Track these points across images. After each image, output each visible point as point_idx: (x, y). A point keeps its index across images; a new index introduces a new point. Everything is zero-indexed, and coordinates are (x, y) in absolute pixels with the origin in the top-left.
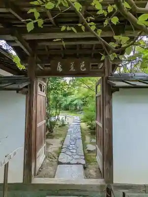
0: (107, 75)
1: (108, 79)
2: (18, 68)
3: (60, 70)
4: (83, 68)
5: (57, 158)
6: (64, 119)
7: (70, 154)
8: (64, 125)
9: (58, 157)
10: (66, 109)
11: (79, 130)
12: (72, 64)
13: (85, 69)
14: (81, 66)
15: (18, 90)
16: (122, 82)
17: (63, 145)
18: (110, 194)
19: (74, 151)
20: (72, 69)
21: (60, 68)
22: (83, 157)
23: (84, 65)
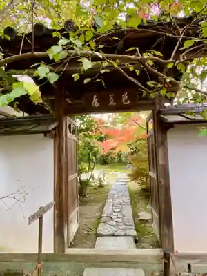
0: (158, 107)
1: (159, 112)
2: (32, 102)
3: (97, 105)
4: (126, 101)
5: (95, 230)
6: (102, 176)
7: (114, 223)
8: (101, 186)
9: (97, 229)
10: (105, 161)
11: (126, 193)
12: (112, 97)
13: (129, 102)
14: (124, 99)
15: (46, 133)
16: (180, 117)
17: (102, 213)
18: (169, 261)
19: (120, 220)
20: (112, 103)
21: (96, 103)
22: (134, 228)
23: (126, 97)
